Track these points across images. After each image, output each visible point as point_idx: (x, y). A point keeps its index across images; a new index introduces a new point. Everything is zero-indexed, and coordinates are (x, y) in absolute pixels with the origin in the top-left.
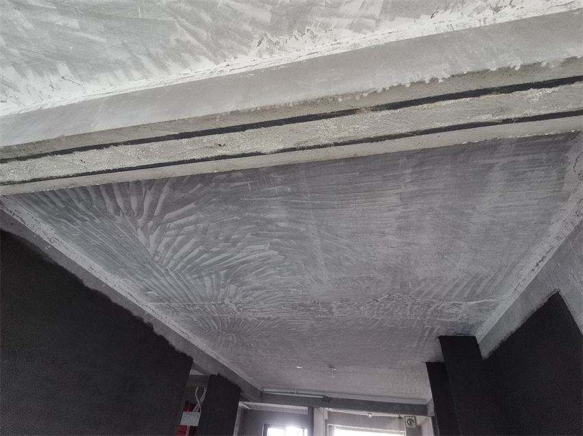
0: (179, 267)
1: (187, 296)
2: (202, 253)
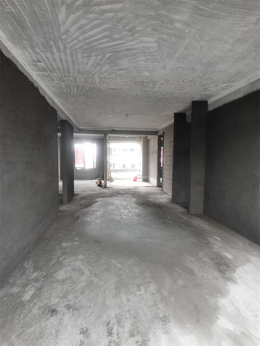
0: (77, 46)
1: (68, 70)
2: (104, 37)
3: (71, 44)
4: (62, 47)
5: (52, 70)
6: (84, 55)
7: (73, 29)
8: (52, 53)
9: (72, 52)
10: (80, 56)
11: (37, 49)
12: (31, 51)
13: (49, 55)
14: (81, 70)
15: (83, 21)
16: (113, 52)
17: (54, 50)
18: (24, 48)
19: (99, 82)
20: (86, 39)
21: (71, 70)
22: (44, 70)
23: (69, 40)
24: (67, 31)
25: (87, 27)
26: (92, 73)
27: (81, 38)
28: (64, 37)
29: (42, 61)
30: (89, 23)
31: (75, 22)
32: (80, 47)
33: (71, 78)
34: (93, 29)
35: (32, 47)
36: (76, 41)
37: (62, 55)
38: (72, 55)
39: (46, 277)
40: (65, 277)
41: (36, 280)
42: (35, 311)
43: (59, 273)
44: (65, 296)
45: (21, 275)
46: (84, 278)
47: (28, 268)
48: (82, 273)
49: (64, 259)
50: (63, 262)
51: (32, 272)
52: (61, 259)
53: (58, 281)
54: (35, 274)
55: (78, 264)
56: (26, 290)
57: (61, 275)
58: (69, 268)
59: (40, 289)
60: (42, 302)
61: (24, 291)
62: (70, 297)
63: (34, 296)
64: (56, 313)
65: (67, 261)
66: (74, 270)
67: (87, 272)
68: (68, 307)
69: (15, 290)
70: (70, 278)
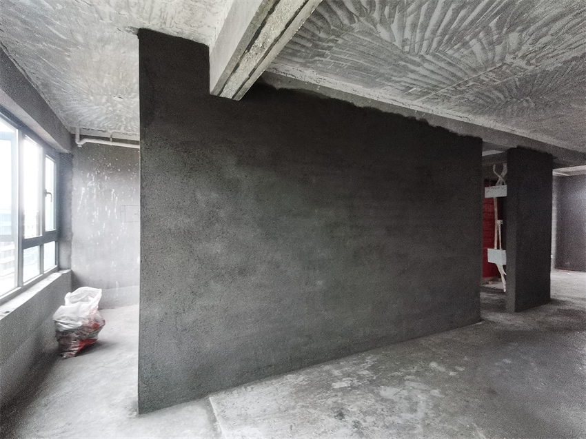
0: (434, 45)
1: (453, 75)
2: (456, 12)
3: (424, 49)
4: (418, 60)
5: (435, 88)
6: (456, 47)
7: (407, 34)
8: (413, 72)
9: (434, 56)
10: (450, 52)
11: (394, 78)
12: (390, 84)
13: (411, 76)
14: (474, 66)
15: (409, 20)
16: (496, 14)
17: (412, 67)
18: (381, 85)
19: (529, 63)
20: (434, 32)
21: (460, 74)
22: (424, 94)
23: (417, 46)
24: (403, 41)
25: (422, 19)
26: (497, 59)
27: (428, 34)
28: (407, 49)
29: (411, 86)
30: (419, 14)
31: (402, 28)
32: (440, 43)
33: (471, 83)
34: (431, 17)
35: (389, 80)
36: (425, 43)
37: (426, 65)
38: (439, 59)
39: (372, 382)
40: (390, 397)
41: (360, 378)
42: (330, 401)
43: (388, 389)
44: (365, 413)
45: (354, 364)
46: (409, 416)
47: (367, 363)
48: (413, 410)
49: (412, 380)
50: (407, 383)
51: (366, 368)
52: (408, 377)
53: (378, 395)
54: (366, 372)
55: (421, 397)
56: (344, 379)
57: (388, 392)
58: (405, 393)
59: (353, 387)
60: (343, 399)
61: (341, 380)
62: (370, 419)
63: (342, 389)
64: (341, 419)
65: (413, 384)
66: (408, 399)
67: (420, 415)
68: (356, 425)
69: (336, 373)
70: (393, 402)
